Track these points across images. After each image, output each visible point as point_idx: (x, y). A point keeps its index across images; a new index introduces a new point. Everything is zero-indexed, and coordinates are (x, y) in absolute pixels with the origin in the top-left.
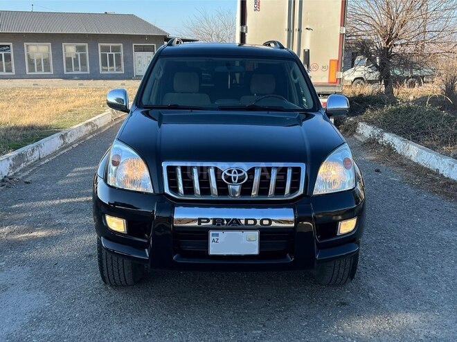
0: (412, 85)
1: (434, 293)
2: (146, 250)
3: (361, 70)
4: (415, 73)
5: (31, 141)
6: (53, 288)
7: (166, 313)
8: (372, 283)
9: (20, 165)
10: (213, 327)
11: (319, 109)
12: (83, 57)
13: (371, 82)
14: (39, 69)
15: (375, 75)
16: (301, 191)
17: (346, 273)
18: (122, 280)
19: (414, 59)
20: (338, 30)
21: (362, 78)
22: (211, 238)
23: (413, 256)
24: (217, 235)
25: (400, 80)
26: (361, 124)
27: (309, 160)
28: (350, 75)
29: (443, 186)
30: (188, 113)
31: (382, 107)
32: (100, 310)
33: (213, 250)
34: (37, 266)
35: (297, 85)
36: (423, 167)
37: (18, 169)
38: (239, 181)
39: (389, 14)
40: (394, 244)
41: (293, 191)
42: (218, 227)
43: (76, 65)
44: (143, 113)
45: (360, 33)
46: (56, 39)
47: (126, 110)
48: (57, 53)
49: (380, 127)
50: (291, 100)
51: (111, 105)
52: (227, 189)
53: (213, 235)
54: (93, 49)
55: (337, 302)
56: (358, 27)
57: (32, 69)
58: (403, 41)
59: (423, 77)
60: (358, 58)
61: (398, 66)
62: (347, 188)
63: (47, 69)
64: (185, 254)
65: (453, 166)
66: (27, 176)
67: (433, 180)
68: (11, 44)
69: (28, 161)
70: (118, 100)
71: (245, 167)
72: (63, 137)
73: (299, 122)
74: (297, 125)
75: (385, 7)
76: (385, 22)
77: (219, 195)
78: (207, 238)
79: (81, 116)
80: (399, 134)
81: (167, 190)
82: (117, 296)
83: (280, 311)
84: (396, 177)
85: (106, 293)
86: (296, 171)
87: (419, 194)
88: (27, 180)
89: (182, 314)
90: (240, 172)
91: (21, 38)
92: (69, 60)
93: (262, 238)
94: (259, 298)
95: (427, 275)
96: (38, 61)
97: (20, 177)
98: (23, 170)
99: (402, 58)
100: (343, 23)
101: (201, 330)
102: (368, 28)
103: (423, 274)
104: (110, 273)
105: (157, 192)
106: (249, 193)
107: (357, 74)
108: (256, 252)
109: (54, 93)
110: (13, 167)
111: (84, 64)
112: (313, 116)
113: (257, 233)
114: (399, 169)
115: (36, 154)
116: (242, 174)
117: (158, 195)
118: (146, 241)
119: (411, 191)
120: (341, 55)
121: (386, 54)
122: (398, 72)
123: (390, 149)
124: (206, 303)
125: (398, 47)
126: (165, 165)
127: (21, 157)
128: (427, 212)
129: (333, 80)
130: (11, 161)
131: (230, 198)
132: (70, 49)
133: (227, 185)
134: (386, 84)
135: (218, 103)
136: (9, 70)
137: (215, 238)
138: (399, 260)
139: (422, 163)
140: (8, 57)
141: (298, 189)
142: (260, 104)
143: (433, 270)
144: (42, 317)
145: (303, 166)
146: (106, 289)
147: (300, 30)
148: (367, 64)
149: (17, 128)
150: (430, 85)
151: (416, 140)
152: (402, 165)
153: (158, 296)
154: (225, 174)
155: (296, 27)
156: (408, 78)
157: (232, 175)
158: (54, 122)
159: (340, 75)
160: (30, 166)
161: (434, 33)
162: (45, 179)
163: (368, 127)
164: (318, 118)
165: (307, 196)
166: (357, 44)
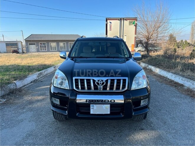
0: (154, 52)
1: (175, 124)
2: (67, 111)
3: (140, 48)
4: (155, 49)
5: (45, 69)
6: (39, 121)
7: (76, 133)
8: (151, 120)
9: (40, 76)
10: (93, 140)
11: (131, 57)
12: (65, 46)
13: (143, 51)
14: (53, 49)
15: (144, 49)
16: (126, 88)
17: (143, 118)
18: (61, 119)
19: (155, 45)
20: (134, 36)
21: (140, 50)
22: (91, 107)
23: (165, 108)
24: (94, 106)
25: (151, 50)
26: (141, 63)
27: (129, 76)
28: (137, 49)
29: (170, 82)
30: (85, 59)
31: (147, 58)
32: (52, 131)
33: (92, 112)
34: (36, 112)
35: (123, 49)
36: (162, 76)
37: (40, 77)
38: (102, 84)
39: (148, 32)
40: (157, 103)
41: (123, 88)
42: (94, 103)
43: (63, 48)
44: (71, 59)
45: (140, 37)
46: (58, 42)
47: (65, 58)
48: (58, 45)
49: (147, 64)
50: (121, 55)
51: (61, 57)
52: (98, 88)
53: (92, 106)
54: (67, 44)
55: (140, 129)
56: (139, 36)
57: (51, 50)
58: (152, 40)
59: (157, 50)
60: (139, 45)
61: (151, 46)
62: (144, 87)
63: (55, 49)
64: (81, 113)
65: (172, 76)
66: (42, 79)
67: (166, 80)
68: (46, 43)
69: (43, 75)
70: (64, 55)
71: (105, 79)
72: (54, 67)
73: (124, 62)
74: (124, 63)
75: (147, 30)
76: (147, 34)
77: (94, 90)
78: (89, 107)
79: (61, 62)
80: (153, 66)
81: (75, 88)
82: (60, 125)
83: (118, 133)
84: (154, 79)
85: (56, 123)
86: (124, 81)
87: (162, 85)
88: (42, 81)
89: (82, 133)
90: (102, 81)
91: (48, 41)
92: (61, 47)
93: (111, 107)
94: (111, 126)
95: (171, 116)
96: (53, 47)
97: (40, 80)
98: (41, 78)
99: (151, 44)
100: (136, 34)
101: (88, 142)
102: (142, 36)
103: (170, 116)
104: (57, 117)
105: (71, 89)
106: (106, 89)
107: (139, 49)
108: (109, 113)
109: (55, 56)
110: (38, 77)
111: (65, 48)
112: (129, 60)
113: (109, 106)
114: (154, 76)
115: (46, 73)
116: (103, 82)
117: (71, 90)
118: (66, 108)
119: (160, 84)
120: (135, 43)
121: (147, 43)
122: (150, 48)
123: (151, 70)
124: (91, 128)
125: (151, 41)
126: (74, 78)
127: (41, 73)
128: (166, 91)
129: (133, 50)
130: (37, 75)
131: (98, 91)
132: (61, 44)
133: (97, 86)
134: (147, 52)
135: (96, 56)
136: (45, 50)
137: (93, 107)
138: (160, 110)
139: (161, 75)
140: (45, 47)
141: (125, 87)
142: (111, 56)
143: (173, 114)
144: (31, 134)
145: (127, 78)
146: (56, 122)
147: (123, 36)
148: (142, 46)
149: (42, 65)
150: (159, 52)
151: (159, 67)
152: (155, 75)
153: (74, 125)
154: (97, 82)
155: (122, 35)
156: (153, 50)
157: (99, 82)
158: (53, 63)
159: (135, 49)
160: (44, 76)
161: (161, 37)
162: (47, 80)
163: (144, 64)
164: (131, 60)
165: (129, 90)
166: (139, 41)
